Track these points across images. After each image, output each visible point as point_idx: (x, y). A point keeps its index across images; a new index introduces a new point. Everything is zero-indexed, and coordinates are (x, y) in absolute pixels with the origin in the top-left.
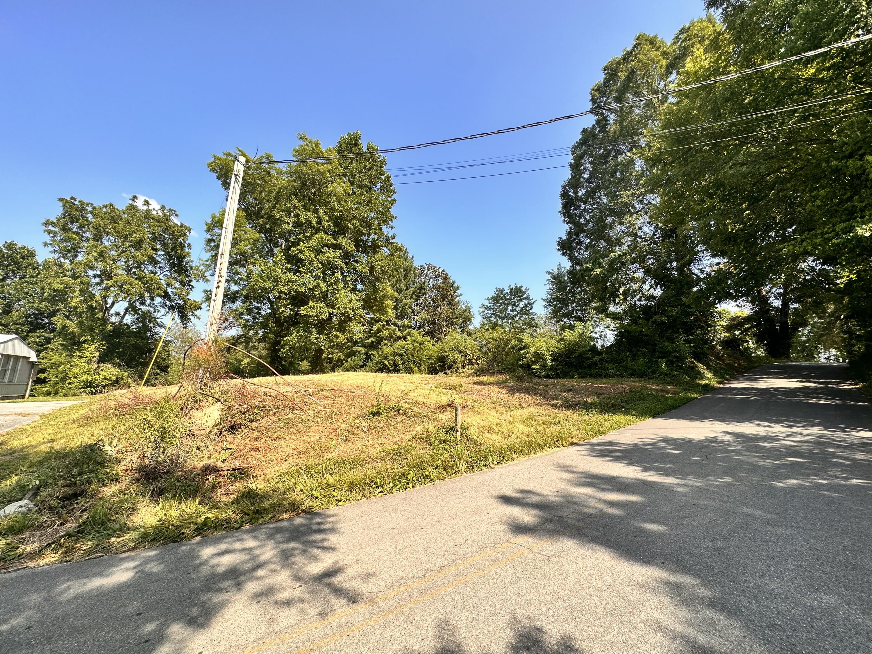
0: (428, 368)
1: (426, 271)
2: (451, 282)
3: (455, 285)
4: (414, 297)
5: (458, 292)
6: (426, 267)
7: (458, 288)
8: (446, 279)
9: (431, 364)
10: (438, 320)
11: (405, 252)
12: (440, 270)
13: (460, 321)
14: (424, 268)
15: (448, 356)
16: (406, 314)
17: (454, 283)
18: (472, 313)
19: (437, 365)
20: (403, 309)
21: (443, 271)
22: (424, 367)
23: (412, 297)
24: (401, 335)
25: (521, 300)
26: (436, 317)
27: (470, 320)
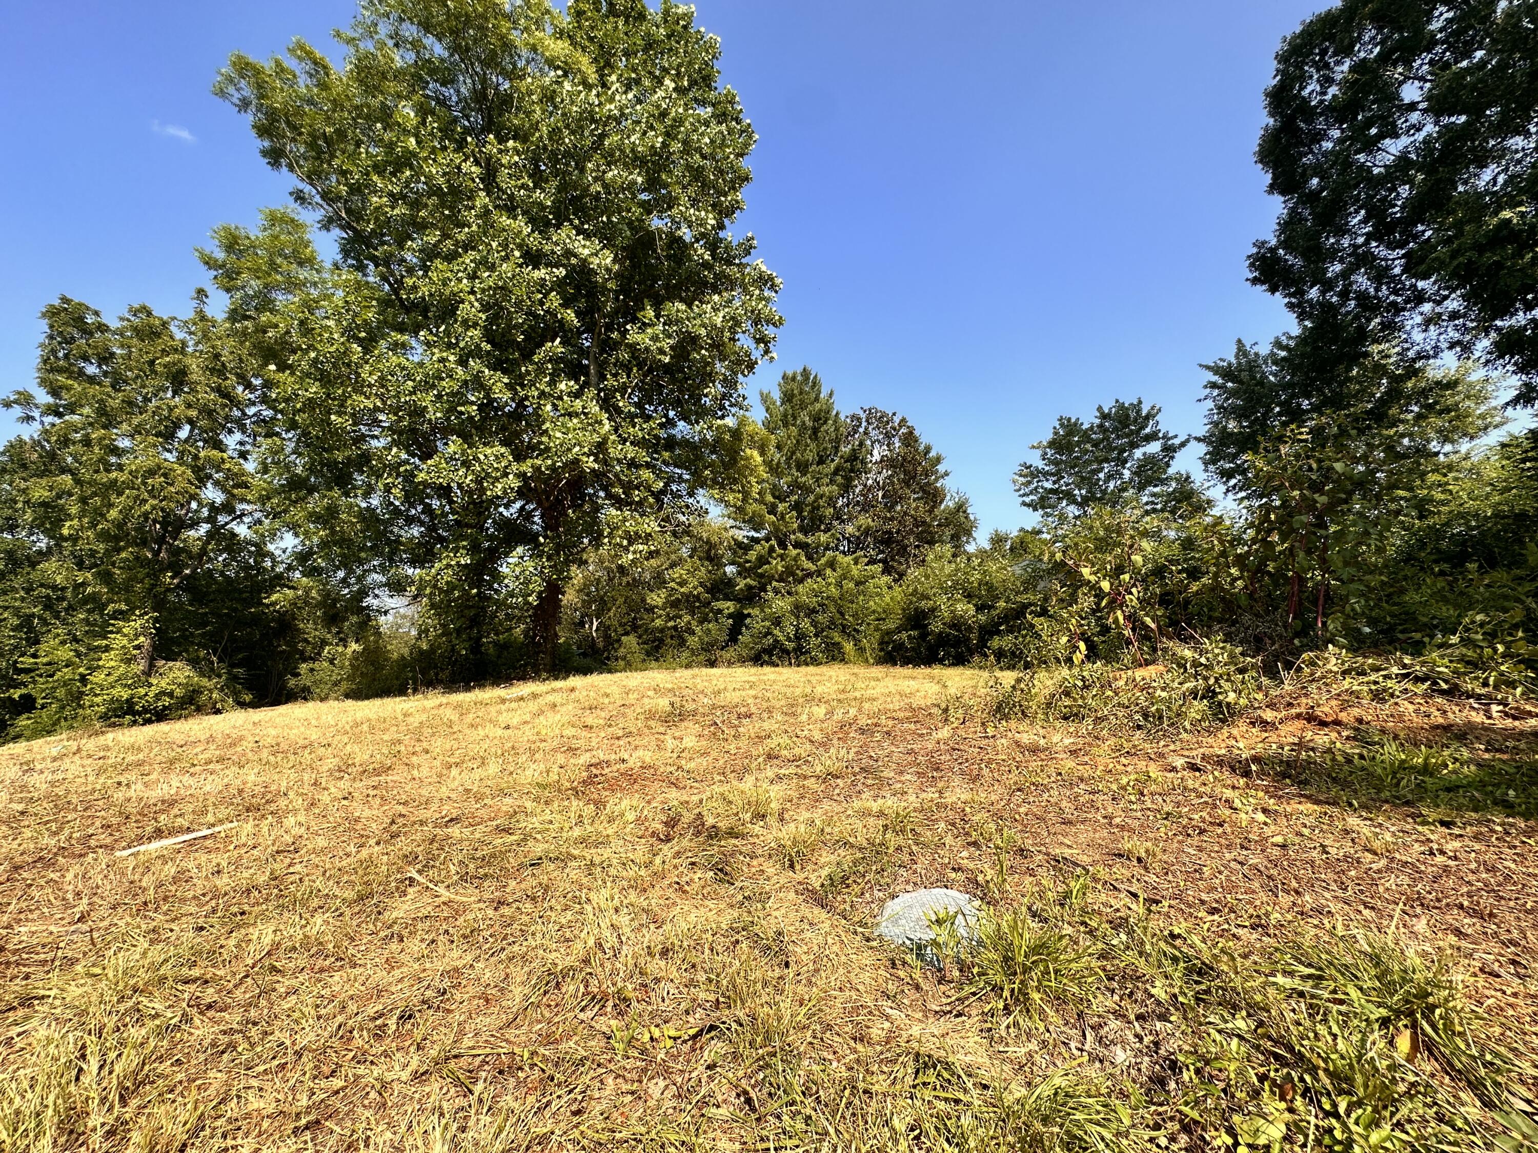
0: (881, 643)
1: (864, 424)
2: (922, 448)
3: (932, 454)
4: (839, 479)
5: (941, 468)
6: (863, 416)
7: (938, 460)
8: (910, 439)
9: (889, 633)
10: (898, 532)
11: (814, 384)
12: (897, 420)
13: (948, 533)
14: (859, 419)
15: (933, 610)
16: (821, 519)
17: (928, 449)
18: (972, 517)
19: (904, 635)
20: (815, 508)
21: (903, 420)
22: (870, 642)
23: (832, 482)
24: (814, 568)
25: (1134, 445)
26: (893, 526)
27: (968, 533)
